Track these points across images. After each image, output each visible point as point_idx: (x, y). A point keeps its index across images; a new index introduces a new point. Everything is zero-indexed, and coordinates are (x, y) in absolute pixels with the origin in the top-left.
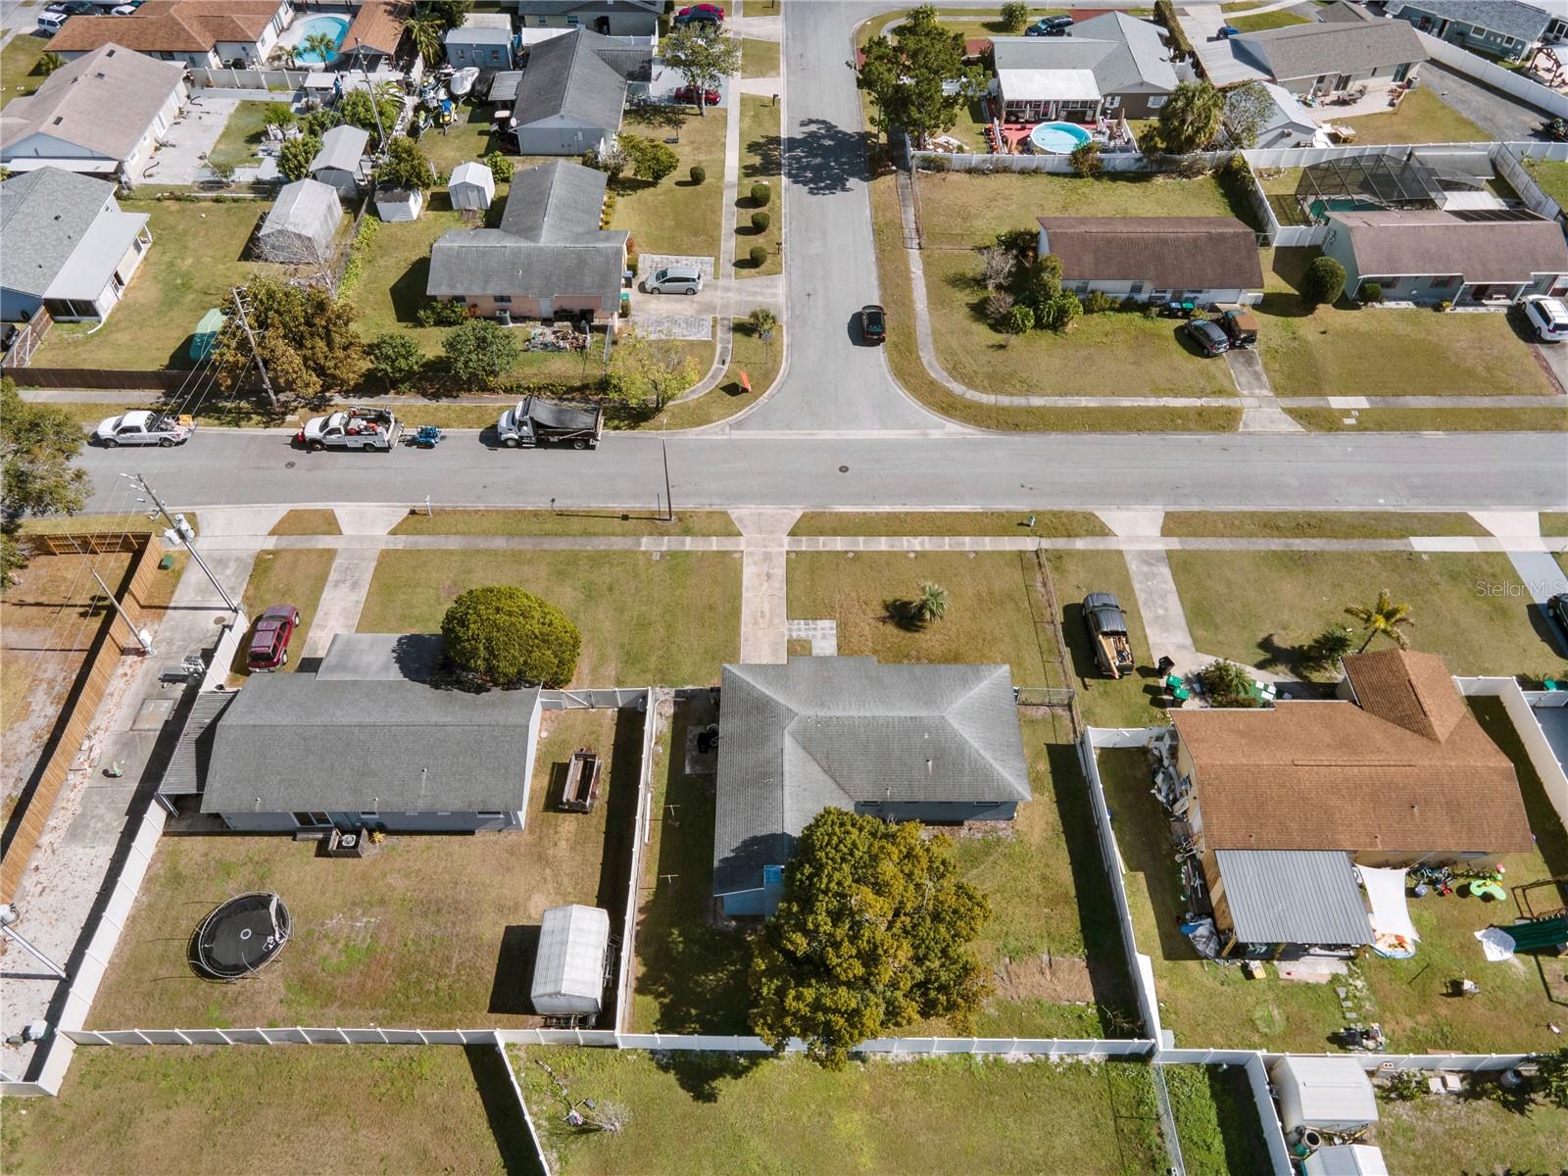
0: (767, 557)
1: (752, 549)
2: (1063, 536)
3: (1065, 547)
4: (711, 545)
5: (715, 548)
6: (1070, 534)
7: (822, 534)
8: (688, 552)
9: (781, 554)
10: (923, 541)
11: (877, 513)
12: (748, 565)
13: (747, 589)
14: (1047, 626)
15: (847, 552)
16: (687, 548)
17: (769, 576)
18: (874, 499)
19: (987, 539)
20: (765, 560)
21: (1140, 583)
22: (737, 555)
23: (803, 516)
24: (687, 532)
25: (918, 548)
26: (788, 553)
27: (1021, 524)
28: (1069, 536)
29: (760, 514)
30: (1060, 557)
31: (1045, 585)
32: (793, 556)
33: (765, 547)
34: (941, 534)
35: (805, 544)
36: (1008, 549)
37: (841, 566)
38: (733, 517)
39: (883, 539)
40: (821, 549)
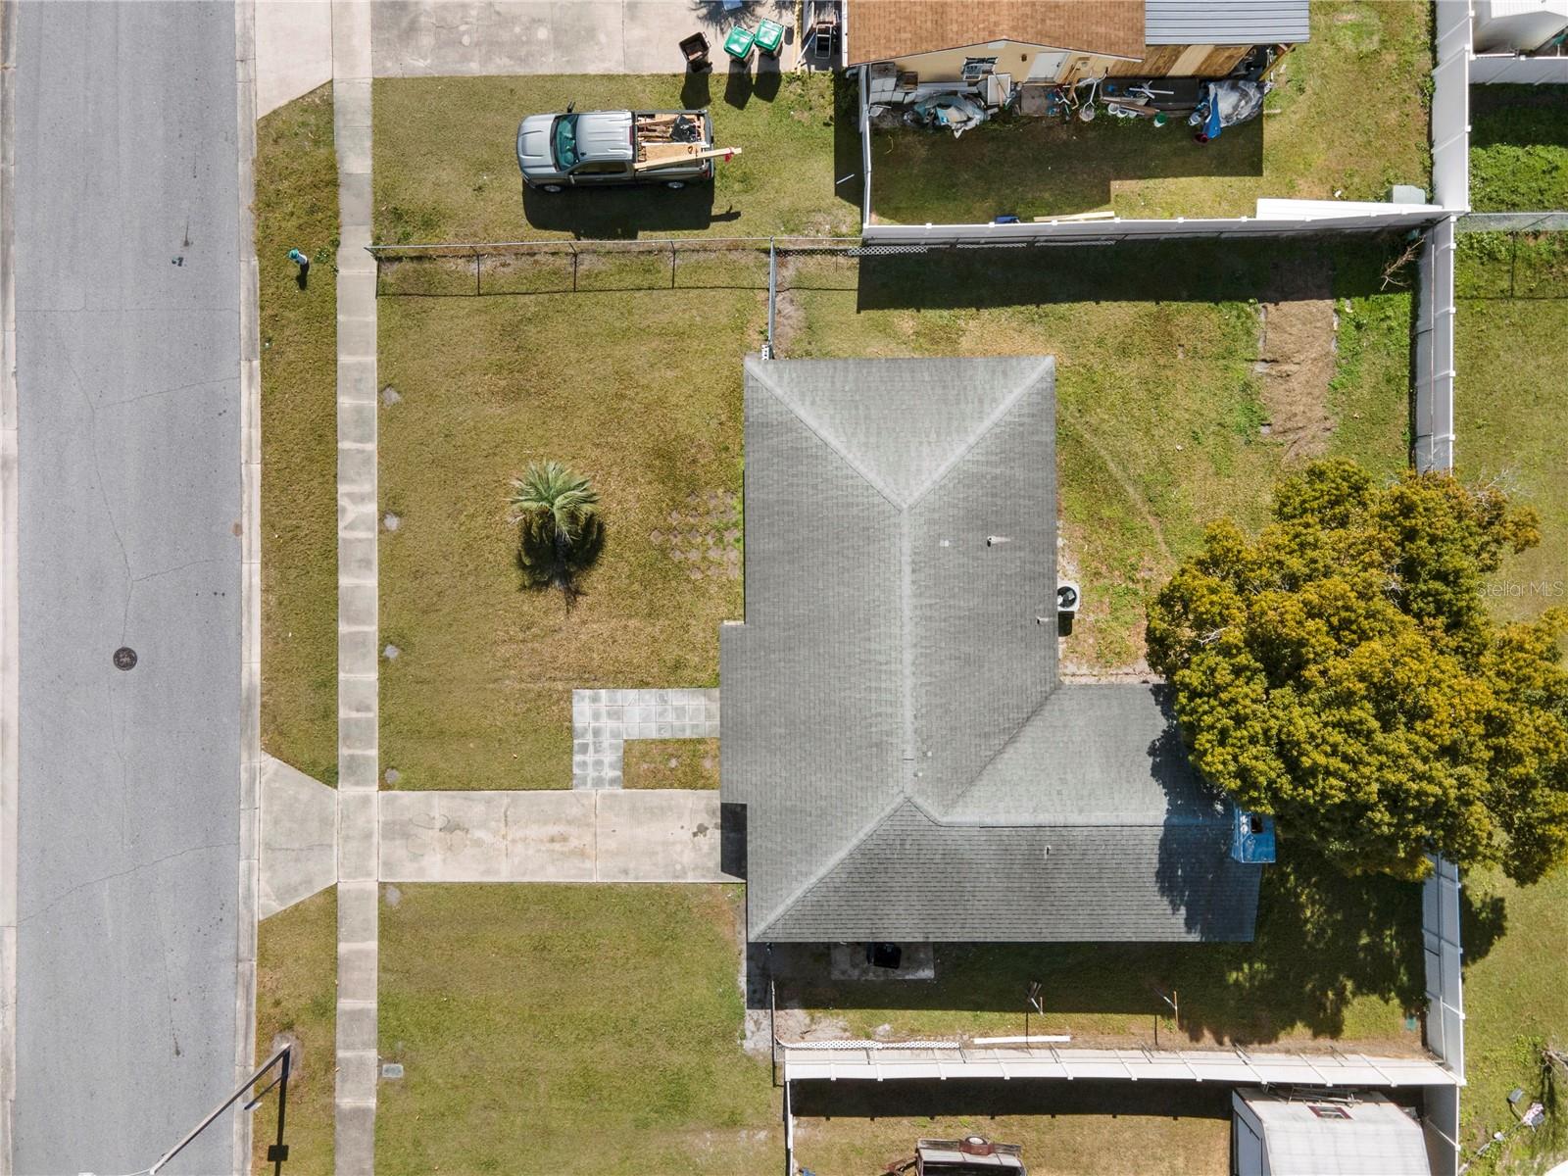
0: (397, 830)
1: (374, 863)
2: (335, 196)
3: (368, 198)
4: (364, 954)
5: (373, 945)
6: (329, 180)
7: (329, 713)
8: (383, 1003)
9: (388, 802)
10: (350, 495)
11: (266, 590)
12: (421, 871)
13: (488, 872)
14: (582, 269)
15: (383, 661)
16: (372, 1005)
17: (451, 827)
18: (221, 593)
19: (344, 359)
20: (406, 836)
21: (465, 58)
22: (394, 897)
23: (275, 751)
24: (324, 1009)
25: (372, 508)
26: (384, 786)
27: (302, 281)
28: (334, 183)
29: (269, 847)
30: (398, 215)
31: (475, 256)
32: (394, 776)
33: (368, 836)
34: (331, 455)
35: (362, 748)
36: (373, 318)
37: (425, 674)
38: (277, 907)
39: (344, 581)
40: (373, 715)
